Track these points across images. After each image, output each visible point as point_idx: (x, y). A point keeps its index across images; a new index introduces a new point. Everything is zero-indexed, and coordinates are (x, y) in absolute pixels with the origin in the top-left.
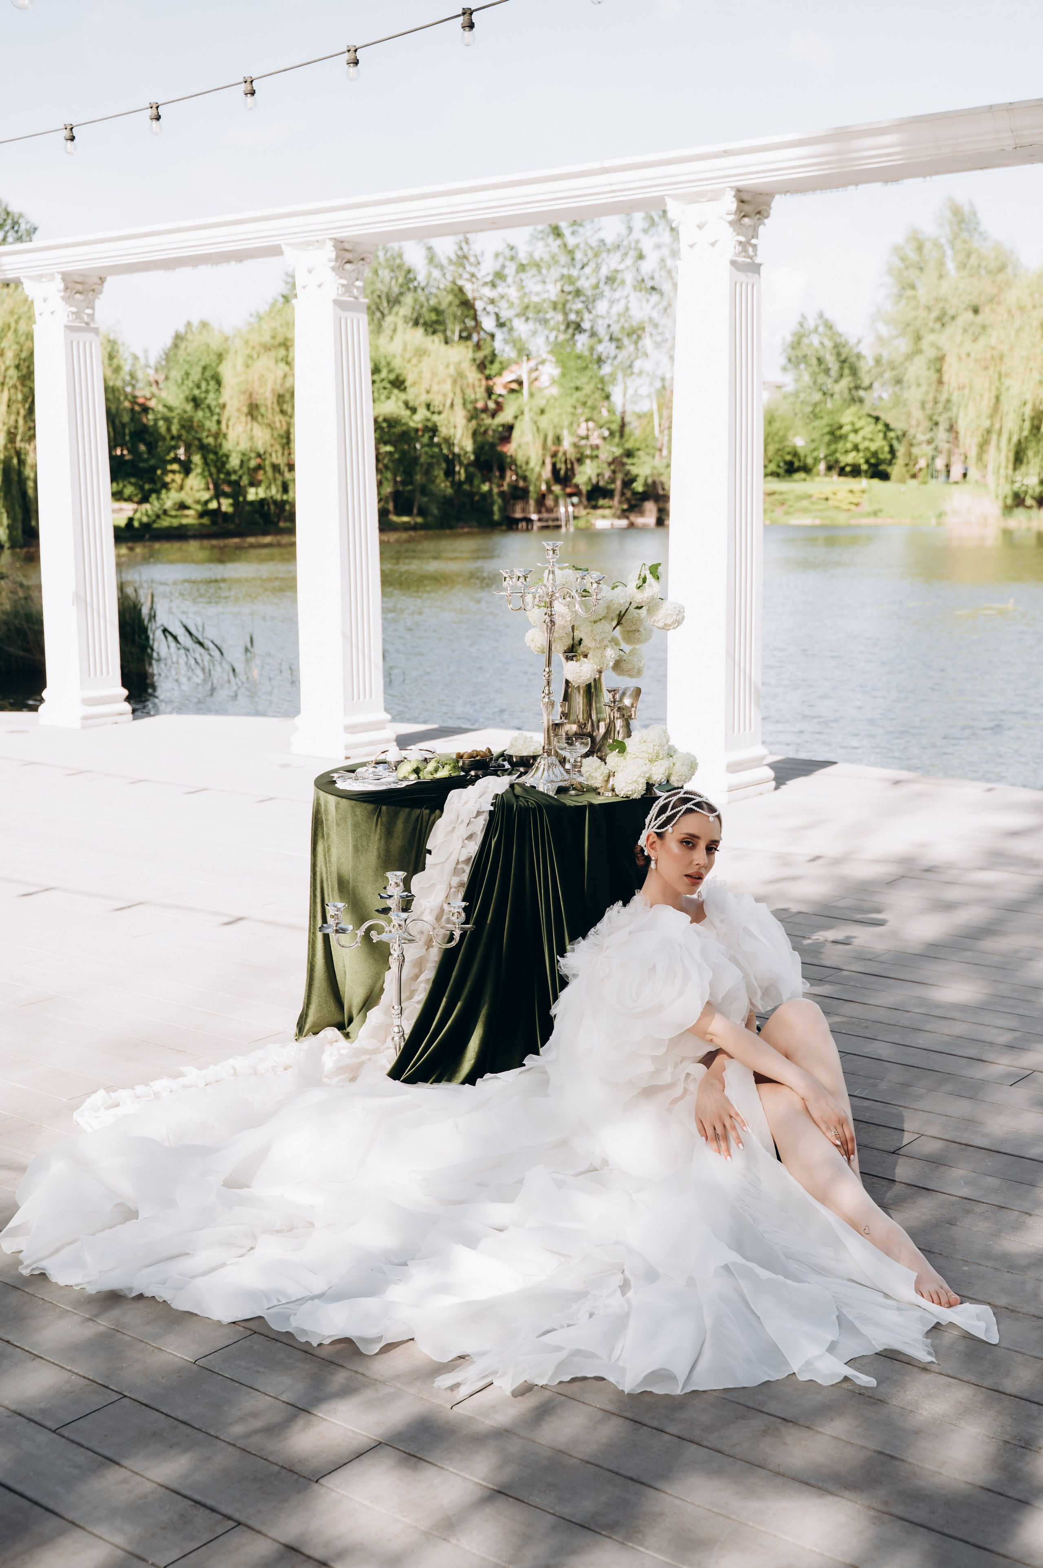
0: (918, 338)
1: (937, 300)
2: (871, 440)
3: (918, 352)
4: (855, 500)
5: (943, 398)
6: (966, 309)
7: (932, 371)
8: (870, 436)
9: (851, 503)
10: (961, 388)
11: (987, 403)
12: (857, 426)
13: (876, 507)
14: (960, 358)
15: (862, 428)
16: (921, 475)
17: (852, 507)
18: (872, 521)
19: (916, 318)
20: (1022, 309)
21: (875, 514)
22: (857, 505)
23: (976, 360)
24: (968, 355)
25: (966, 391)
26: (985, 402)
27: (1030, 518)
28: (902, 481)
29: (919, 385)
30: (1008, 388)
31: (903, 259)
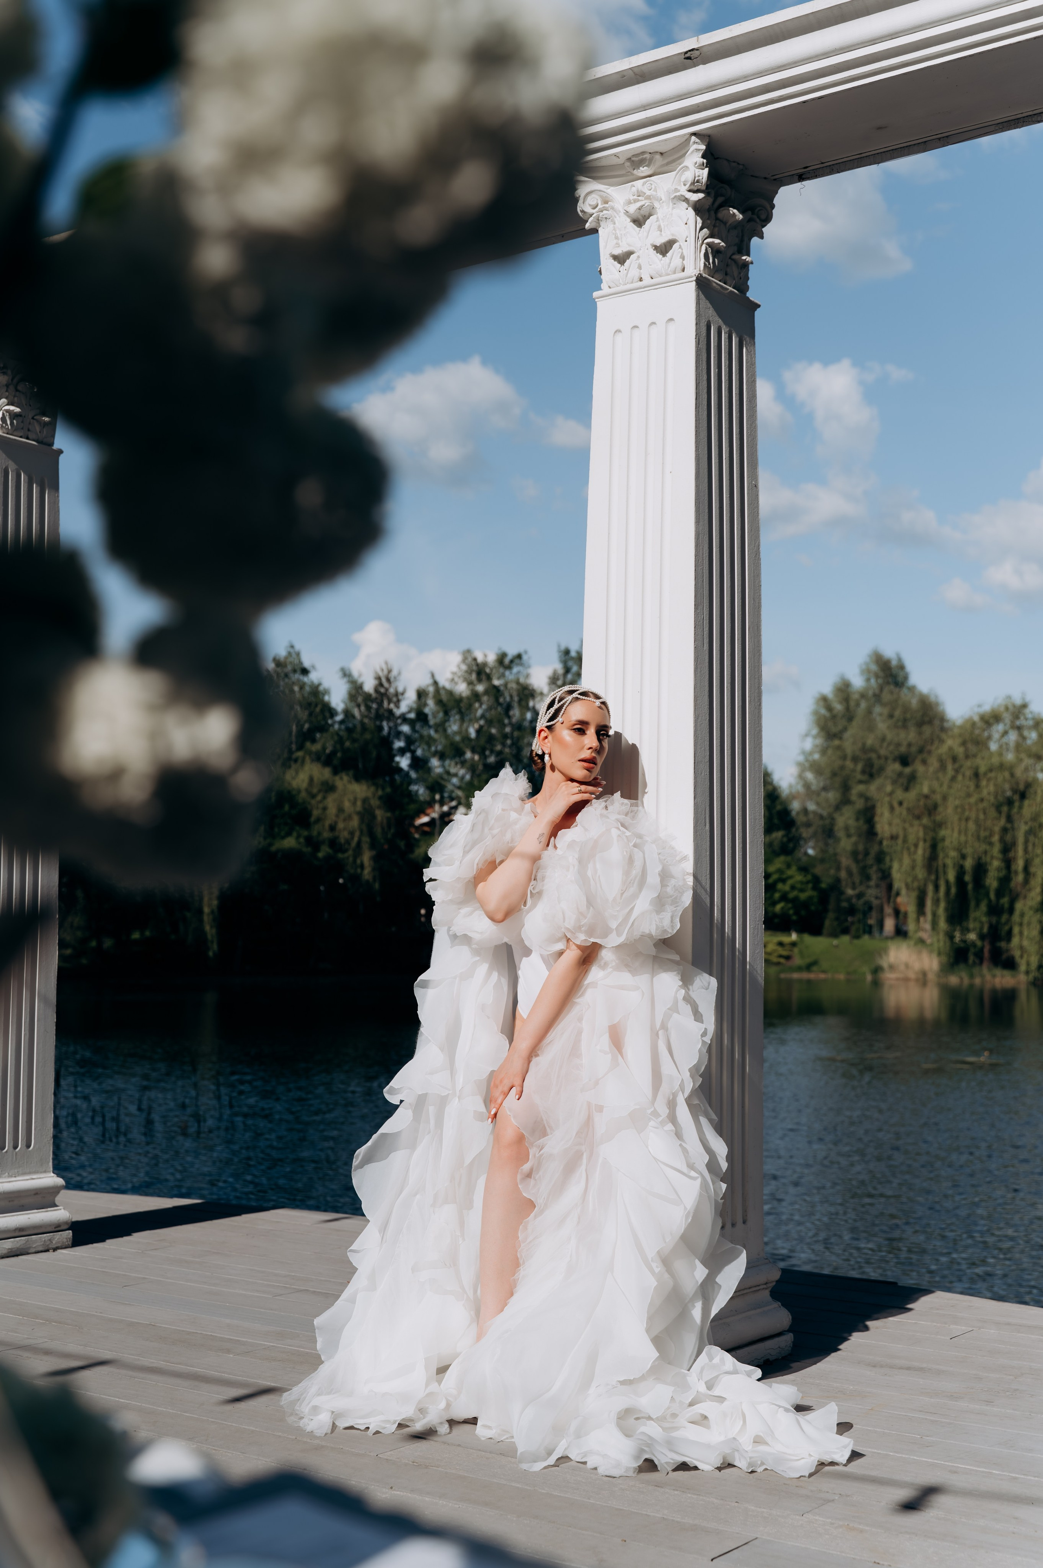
0: (846, 788)
1: (865, 749)
2: (802, 890)
3: (845, 801)
4: (785, 953)
5: (874, 850)
6: (895, 760)
7: (861, 822)
8: (799, 886)
9: (781, 956)
10: (894, 838)
11: (921, 853)
12: (784, 876)
13: (808, 960)
14: (892, 809)
15: (791, 877)
16: (853, 929)
17: (782, 960)
18: (805, 975)
19: (842, 768)
20: (955, 759)
21: (809, 967)
22: (788, 958)
23: (908, 809)
24: (901, 803)
25: (900, 841)
26: (920, 851)
27: (972, 976)
28: (834, 935)
29: (849, 836)
30: (943, 839)
31: (829, 708)
